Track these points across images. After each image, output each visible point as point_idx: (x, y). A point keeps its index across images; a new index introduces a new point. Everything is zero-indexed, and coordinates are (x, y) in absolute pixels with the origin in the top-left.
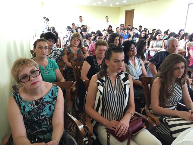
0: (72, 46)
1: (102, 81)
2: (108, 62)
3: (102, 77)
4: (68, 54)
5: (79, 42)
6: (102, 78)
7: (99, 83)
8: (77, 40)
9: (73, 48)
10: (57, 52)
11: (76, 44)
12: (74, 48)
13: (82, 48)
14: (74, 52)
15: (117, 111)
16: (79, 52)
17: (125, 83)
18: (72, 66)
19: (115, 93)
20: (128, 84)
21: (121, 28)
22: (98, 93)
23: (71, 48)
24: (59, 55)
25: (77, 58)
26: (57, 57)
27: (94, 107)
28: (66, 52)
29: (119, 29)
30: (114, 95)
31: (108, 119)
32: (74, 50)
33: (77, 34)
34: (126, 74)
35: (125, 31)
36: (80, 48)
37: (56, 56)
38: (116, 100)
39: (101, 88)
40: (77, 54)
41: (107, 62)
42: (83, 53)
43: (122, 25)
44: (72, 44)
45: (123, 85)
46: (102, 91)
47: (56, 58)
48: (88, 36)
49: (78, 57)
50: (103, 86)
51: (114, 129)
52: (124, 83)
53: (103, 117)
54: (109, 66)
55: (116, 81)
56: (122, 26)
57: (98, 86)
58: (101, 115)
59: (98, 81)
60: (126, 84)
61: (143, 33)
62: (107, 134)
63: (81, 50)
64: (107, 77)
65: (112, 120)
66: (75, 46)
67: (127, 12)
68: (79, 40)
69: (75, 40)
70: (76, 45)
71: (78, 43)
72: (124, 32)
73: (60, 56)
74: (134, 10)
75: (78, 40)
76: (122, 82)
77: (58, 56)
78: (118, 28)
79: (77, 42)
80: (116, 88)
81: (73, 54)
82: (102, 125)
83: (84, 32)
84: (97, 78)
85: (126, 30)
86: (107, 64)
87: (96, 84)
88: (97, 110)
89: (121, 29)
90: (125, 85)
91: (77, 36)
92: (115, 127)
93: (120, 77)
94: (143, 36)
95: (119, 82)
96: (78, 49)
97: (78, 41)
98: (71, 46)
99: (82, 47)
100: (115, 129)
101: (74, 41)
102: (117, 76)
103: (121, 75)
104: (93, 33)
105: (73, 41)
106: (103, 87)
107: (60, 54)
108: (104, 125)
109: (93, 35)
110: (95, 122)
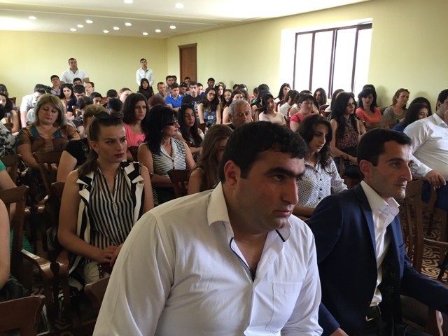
0: (41, 124)
1: (88, 181)
2: (97, 146)
3: (89, 172)
4: (32, 140)
5: (56, 114)
6: (87, 176)
7: (83, 185)
8: (51, 109)
9: (44, 128)
10: (4, 137)
11: (49, 119)
12: (46, 127)
13: (65, 128)
14: (46, 136)
15: (119, 232)
16: (58, 136)
17: (134, 182)
18: (38, 162)
19: (114, 199)
20: (140, 182)
21: (169, 83)
22: (82, 203)
23: (38, 128)
24: (11, 146)
25: (52, 149)
26: (6, 149)
27: (75, 232)
28: (26, 136)
29: (163, 86)
30: (112, 204)
31: (98, 246)
32: (46, 132)
33: (50, 97)
34: (136, 166)
35: (175, 89)
36: (59, 127)
37: (4, 146)
38: (116, 213)
39: (85, 194)
40: (53, 140)
41: (95, 146)
42: (67, 137)
43: (170, 77)
44: (40, 118)
45: (130, 185)
46: (88, 199)
47: (4, 150)
48: (85, 102)
49: (54, 146)
50: (89, 189)
51: (108, 260)
52: (132, 180)
53: (94, 245)
54: (99, 151)
55: (115, 180)
56: (172, 78)
57: (81, 189)
58: (91, 244)
59: (80, 181)
60: (136, 183)
61: (211, 94)
62: (98, 274)
63: (61, 131)
64: (97, 173)
65: (106, 246)
66: (47, 124)
67: (183, 50)
68: (57, 109)
69: (47, 110)
70: (49, 121)
71: (54, 116)
72: (174, 93)
73: (13, 146)
74: (196, 44)
75: (55, 110)
76: (129, 180)
77: (9, 147)
78: (162, 83)
79: (51, 113)
80: (116, 192)
81: (43, 139)
82: (91, 261)
83: (80, 93)
84: (77, 176)
85: (178, 88)
86: (95, 149)
87: (78, 187)
88: (82, 237)
89: (169, 86)
90: (134, 186)
91: (51, 101)
92: (111, 255)
93: (124, 170)
94: (210, 100)
95: (121, 182)
96: (55, 129)
97: (53, 111)
98: (38, 122)
99: (65, 124)
100: (110, 258)
101: (44, 112)
102: (118, 169)
103: (126, 168)
104: (96, 97)
105: (42, 112)
106: (89, 191)
107: (12, 143)
108: (94, 261)
109: (97, 101)
110: (78, 259)
